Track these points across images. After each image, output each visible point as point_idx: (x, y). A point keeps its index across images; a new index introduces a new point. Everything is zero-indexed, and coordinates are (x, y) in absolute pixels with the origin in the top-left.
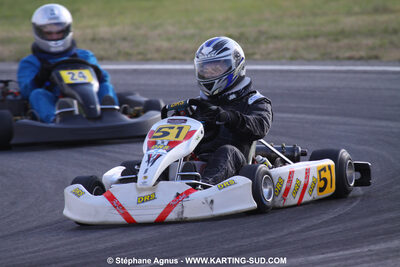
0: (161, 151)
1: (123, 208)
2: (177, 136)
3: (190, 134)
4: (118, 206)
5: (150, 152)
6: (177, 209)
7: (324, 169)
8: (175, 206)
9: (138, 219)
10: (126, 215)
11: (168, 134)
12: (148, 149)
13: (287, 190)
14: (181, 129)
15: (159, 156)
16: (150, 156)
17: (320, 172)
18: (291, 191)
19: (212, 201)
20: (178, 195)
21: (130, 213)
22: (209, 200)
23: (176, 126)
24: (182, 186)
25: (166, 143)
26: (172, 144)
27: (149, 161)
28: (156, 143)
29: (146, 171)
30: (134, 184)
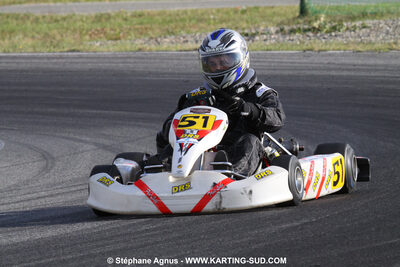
0: (192, 140)
1: (157, 198)
2: (205, 126)
3: (217, 124)
5: (181, 140)
6: (215, 199)
7: (337, 163)
8: (213, 196)
9: (173, 209)
10: (160, 205)
11: (192, 123)
12: (178, 139)
13: (309, 183)
14: (206, 118)
15: (192, 145)
16: (181, 145)
17: (334, 165)
18: (312, 183)
19: (251, 192)
20: (215, 184)
21: (165, 202)
22: (248, 191)
23: (201, 116)
24: (219, 176)
25: (195, 132)
26: (201, 135)
27: (181, 149)
28: (184, 132)
29: (180, 160)
30: (167, 173)
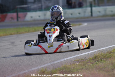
2: (54, 30)
3: (57, 30)
4: (43, 49)
5: (49, 34)
6: (60, 49)
10: (45, 51)
11: (51, 30)
12: (48, 34)
14: (54, 29)
15: (52, 35)
16: (49, 35)
17: (86, 40)
18: (82, 45)
19: (69, 47)
20: (59, 45)
21: (47, 50)
22: (68, 46)
23: (53, 28)
24: (60, 43)
25: (52, 32)
26: (54, 32)
27: (49, 36)
28: (49, 32)
29: (50, 39)
30: (46, 43)
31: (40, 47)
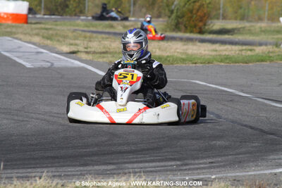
0: (127, 86)
1: (109, 114)
3: (138, 78)
4: (106, 113)
5: (121, 85)
6: (139, 117)
9: (117, 121)
10: (110, 118)
12: (119, 84)
14: (133, 75)
16: (121, 88)
19: (158, 115)
20: (140, 109)
21: (113, 117)
23: (130, 74)
24: (142, 106)
25: (128, 82)
26: (132, 83)
27: (122, 90)
28: (122, 81)
29: (122, 95)
30: (114, 102)
31: (101, 108)
